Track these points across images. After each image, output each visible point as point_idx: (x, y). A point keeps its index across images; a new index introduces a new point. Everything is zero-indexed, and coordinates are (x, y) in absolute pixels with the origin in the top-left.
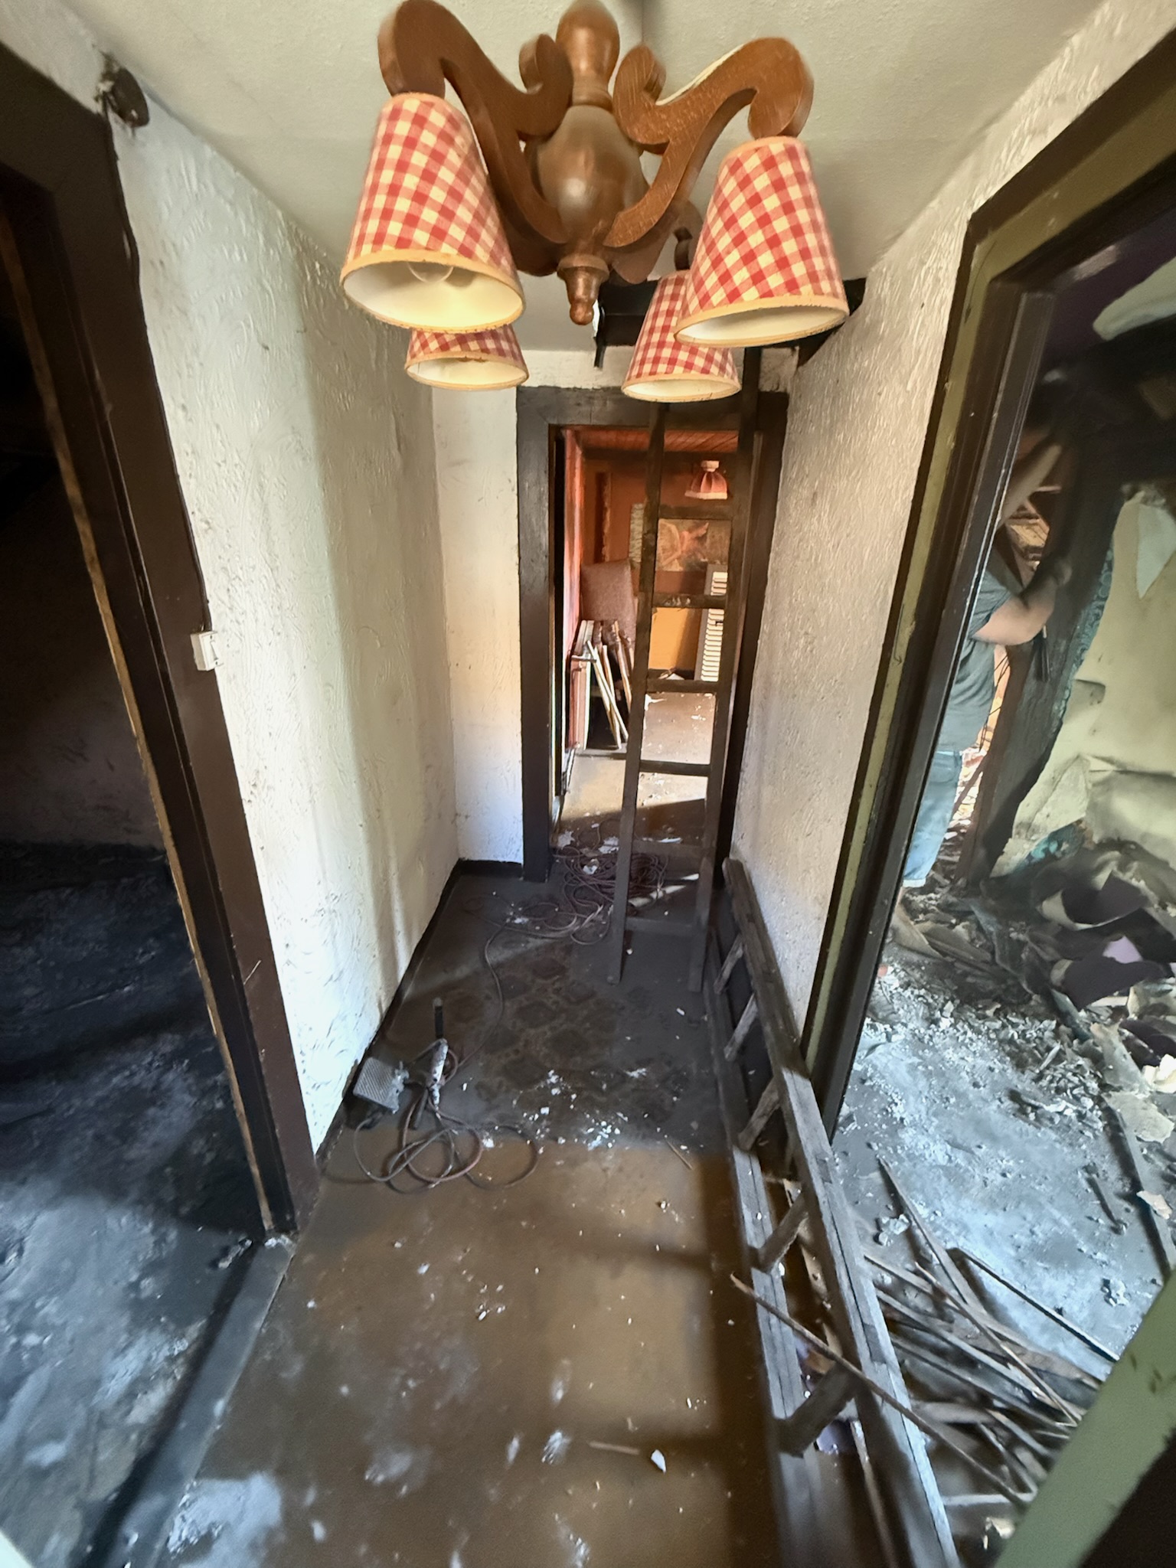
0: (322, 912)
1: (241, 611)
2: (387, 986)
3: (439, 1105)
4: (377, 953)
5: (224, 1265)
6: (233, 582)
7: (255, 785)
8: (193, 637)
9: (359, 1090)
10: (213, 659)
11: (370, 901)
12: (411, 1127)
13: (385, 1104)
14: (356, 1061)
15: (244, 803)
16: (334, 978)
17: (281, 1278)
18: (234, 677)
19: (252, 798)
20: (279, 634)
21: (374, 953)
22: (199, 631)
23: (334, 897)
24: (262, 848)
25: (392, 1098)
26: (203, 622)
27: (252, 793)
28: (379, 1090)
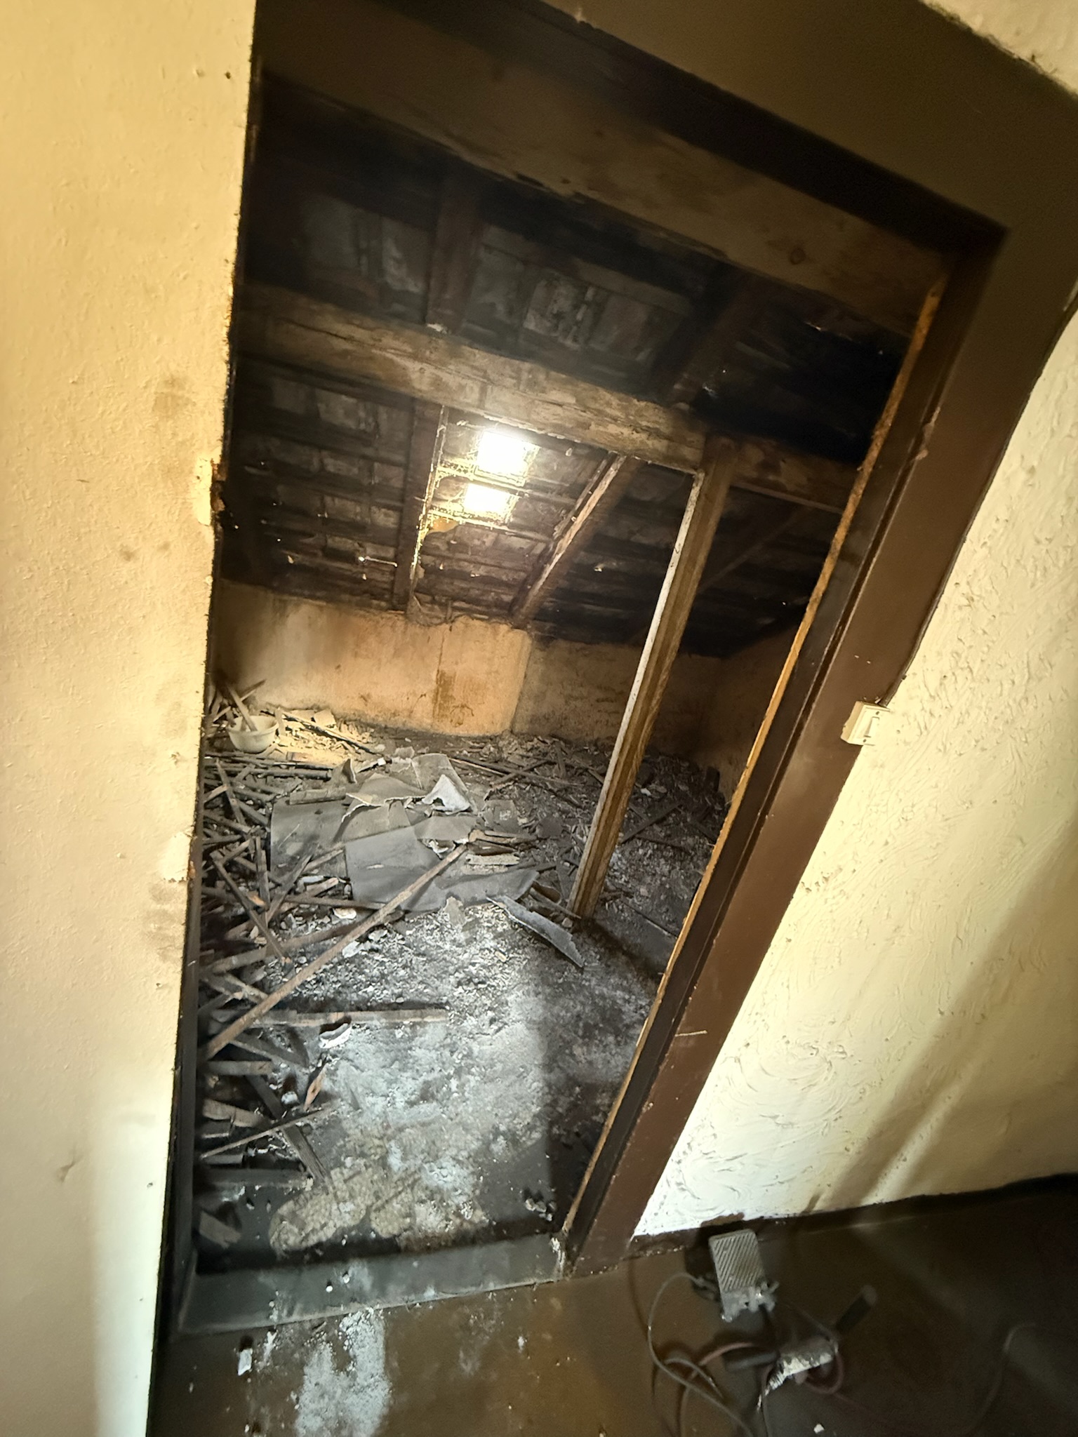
0: (815, 1052)
1: (946, 704)
2: (840, 1193)
3: (771, 1391)
4: (853, 1150)
5: (529, 1206)
6: (958, 672)
7: (826, 879)
8: (858, 704)
9: (716, 1243)
10: (864, 733)
11: (888, 1094)
12: (728, 1357)
13: (725, 1297)
14: (741, 1215)
15: (800, 885)
16: (779, 1120)
17: (532, 1282)
18: (882, 766)
19: (813, 888)
20: (983, 749)
21: (850, 1146)
22: (872, 702)
23: (841, 1050)
24: (790, 940)
25: (737, 1301)
26: (882, 694)
27: (817, 883)
28: (731, 1275)
